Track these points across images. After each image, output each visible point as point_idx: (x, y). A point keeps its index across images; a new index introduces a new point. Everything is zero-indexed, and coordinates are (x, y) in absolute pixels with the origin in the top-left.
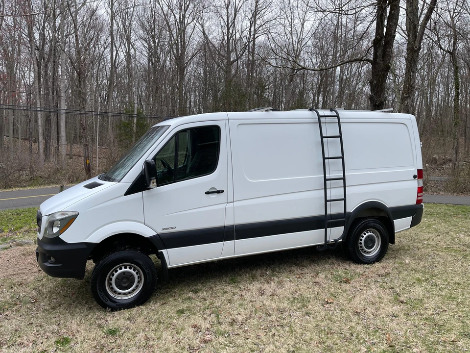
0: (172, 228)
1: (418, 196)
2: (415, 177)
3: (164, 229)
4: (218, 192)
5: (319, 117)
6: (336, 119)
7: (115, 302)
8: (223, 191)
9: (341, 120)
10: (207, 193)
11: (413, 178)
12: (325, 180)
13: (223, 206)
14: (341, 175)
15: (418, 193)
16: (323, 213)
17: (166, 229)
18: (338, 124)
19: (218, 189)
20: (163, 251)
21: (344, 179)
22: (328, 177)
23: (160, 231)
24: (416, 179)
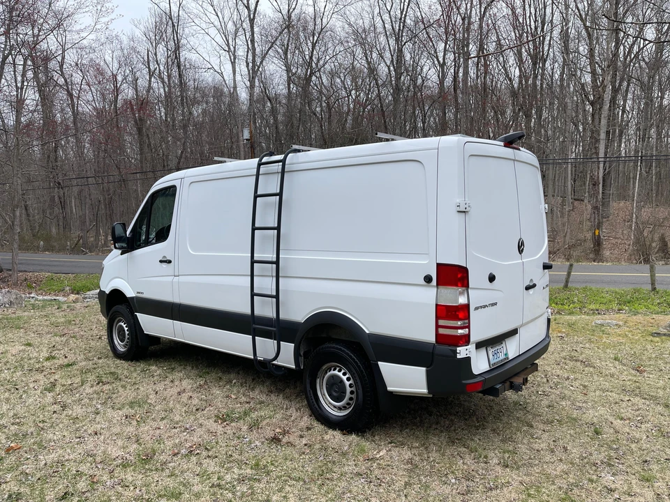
0: (142, 293)
2: (428, 279)
4: (167, 262)
5: (259, 165)
8: (171, 262)
10: (161, 261)
11: (423, 282)
12: (253, 262)
13: (170, 279)
14: (274, 256)
15: (437, 318)
17: (139, 293)
19: (168, 258)
20: (137, 314)
21: (277, 263)
22: (257, 256)
24: (433, 286)
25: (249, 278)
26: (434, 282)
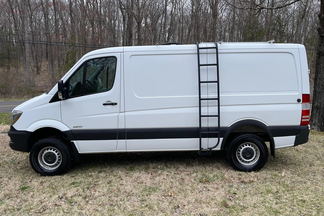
0: (80, 127)
1: (302, 118)
2: (299, 101)
3: (74, 127)
4: (112, 104)
5: (199, 49)
6: (215, 50)
7: (43, 170)
8: (116, 104)
9: (219, 51)
10: (104, 104)
11: (297, 102)
12: (200, 99)
13: (117, 114)
14: (216, 96)
15: (302, 115)
16: (198, 126)
17: (76, 127)
18: (216, 54)
19: (113, 102)
20: (75, 142)
21: (218, 99)
23: (72, 128)
24: (301, 103)
25: (199, 108)
26: (301, 102)
